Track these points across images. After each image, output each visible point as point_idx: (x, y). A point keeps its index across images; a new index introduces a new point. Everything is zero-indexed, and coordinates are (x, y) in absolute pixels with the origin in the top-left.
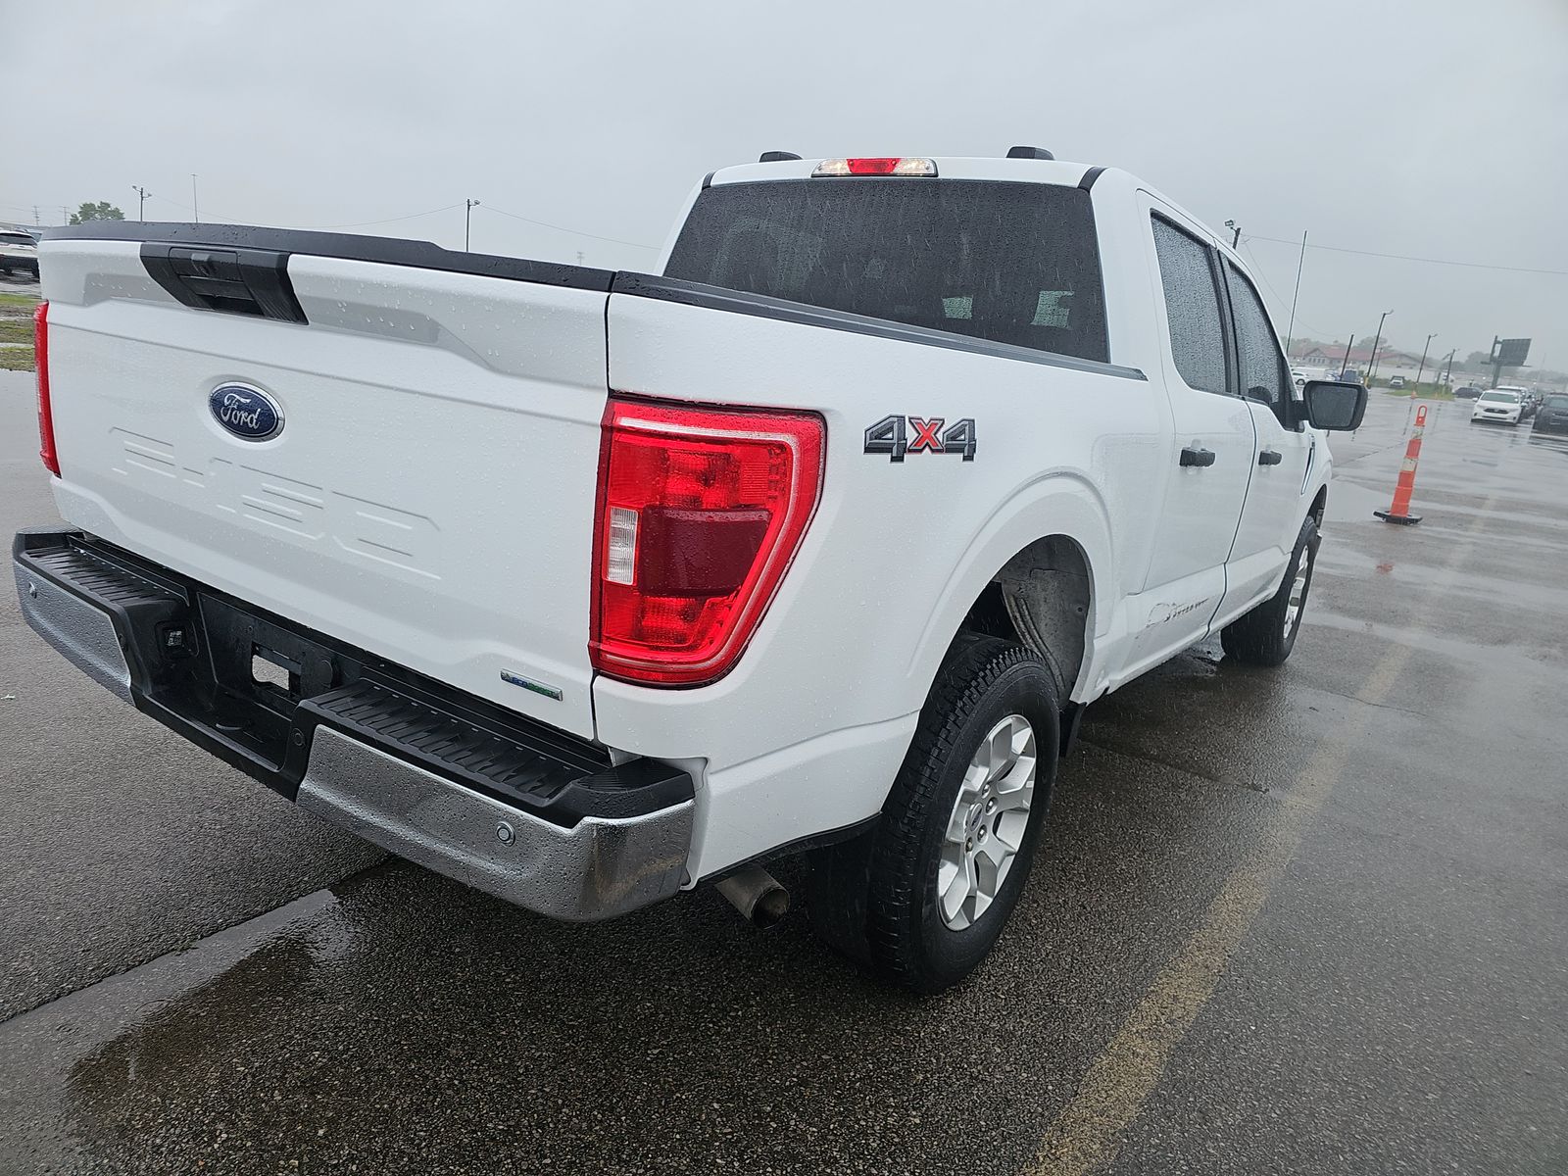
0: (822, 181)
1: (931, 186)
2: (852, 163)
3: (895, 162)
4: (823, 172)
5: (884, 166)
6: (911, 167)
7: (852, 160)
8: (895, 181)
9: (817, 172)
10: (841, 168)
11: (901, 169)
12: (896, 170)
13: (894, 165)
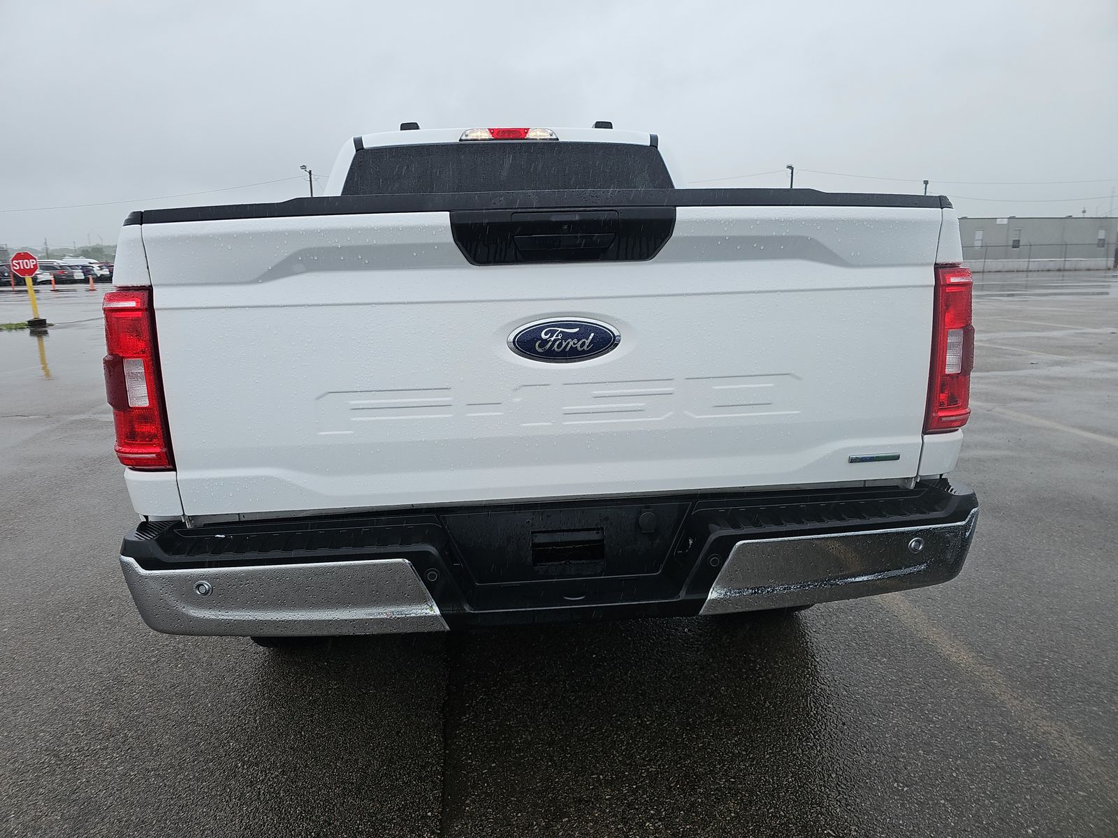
0: (468, 144)
1: (553, 147)
2: (492, 131)
3: (526, 131)
4: (469, 138)
5: (521, 133)
6: (535, 134)
7: (493, 129)
8: (528, 143)
9: (464, 138)
10: (487, 135)
11: (531, 135)
12: (527, 136)
13: (526, 133)
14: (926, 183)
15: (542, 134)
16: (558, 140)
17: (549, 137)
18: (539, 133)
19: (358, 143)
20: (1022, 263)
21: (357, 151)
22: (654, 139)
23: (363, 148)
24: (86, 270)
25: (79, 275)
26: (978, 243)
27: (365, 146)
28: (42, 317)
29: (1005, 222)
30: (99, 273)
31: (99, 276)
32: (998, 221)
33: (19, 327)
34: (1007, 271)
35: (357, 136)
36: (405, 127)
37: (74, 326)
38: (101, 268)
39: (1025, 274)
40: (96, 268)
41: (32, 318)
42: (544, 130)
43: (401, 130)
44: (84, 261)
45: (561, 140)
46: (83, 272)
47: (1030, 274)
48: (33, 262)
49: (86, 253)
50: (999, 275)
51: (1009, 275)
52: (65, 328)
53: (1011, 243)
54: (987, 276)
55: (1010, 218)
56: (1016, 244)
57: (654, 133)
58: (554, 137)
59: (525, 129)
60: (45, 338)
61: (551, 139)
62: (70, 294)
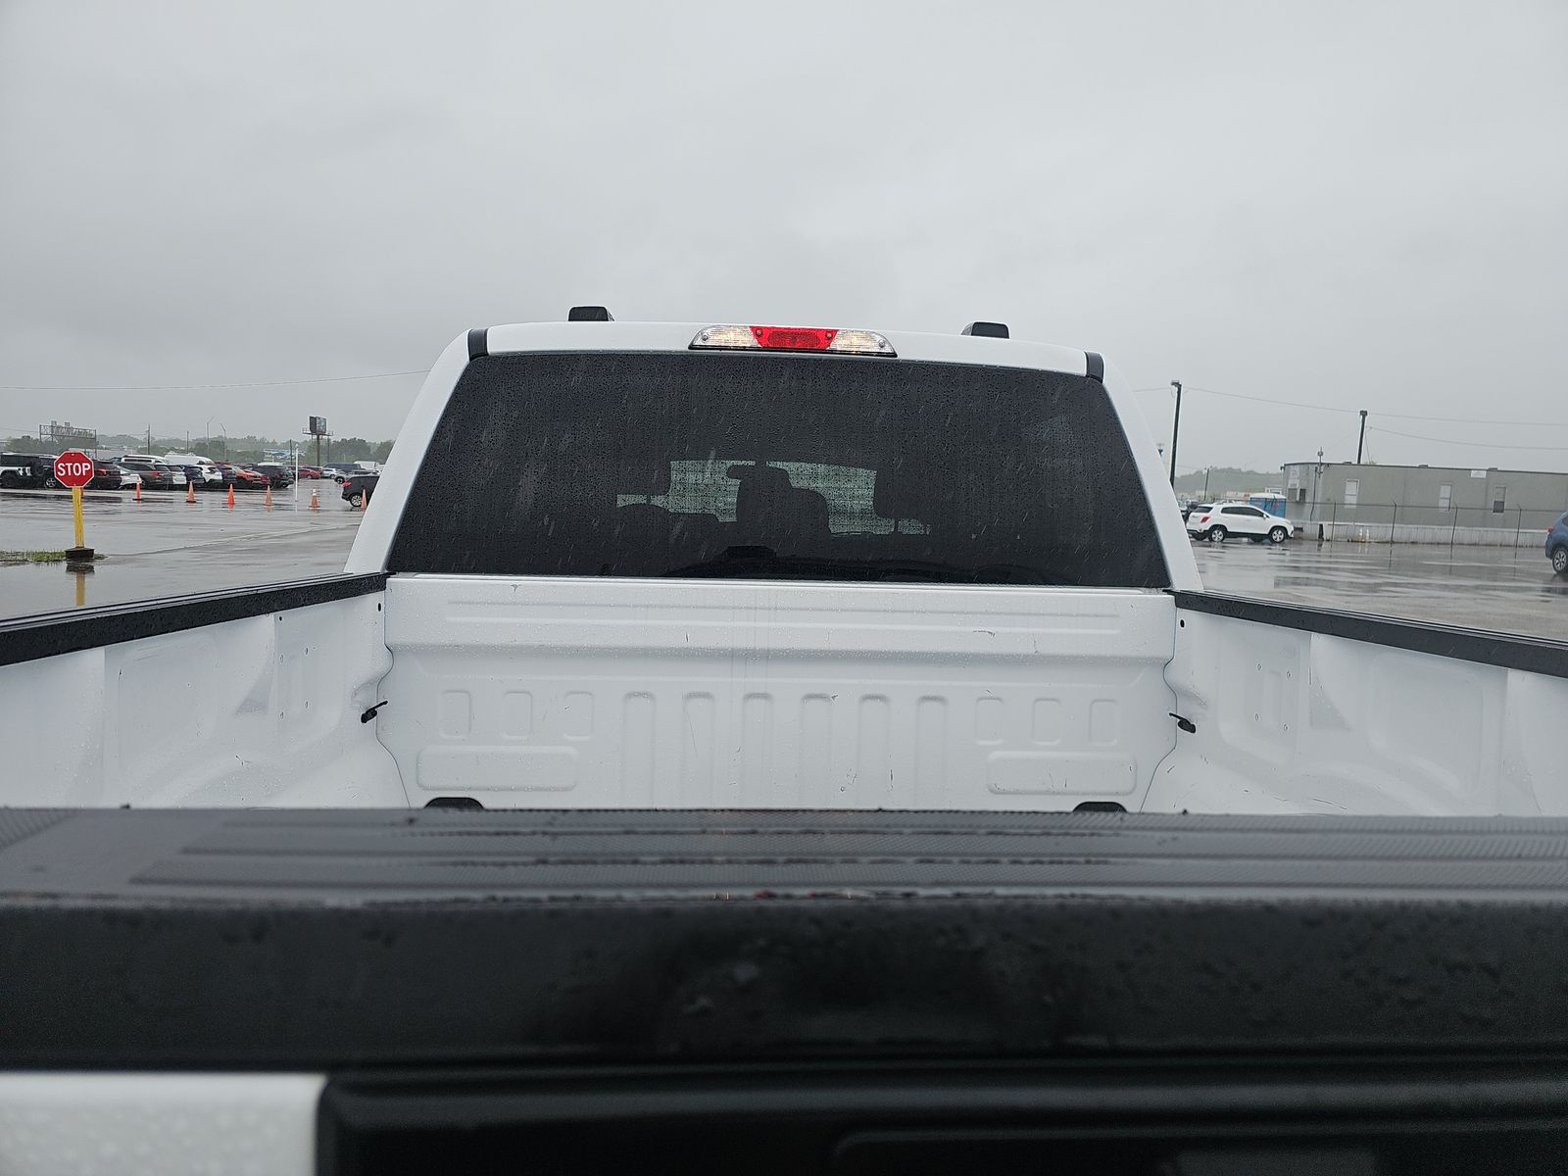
0: (708, 357)
1: (884, 370)
3: (831, 334)
5: (818, 339)
6: (850, 341)
8: (832, 361)
9: (699, 342)
10: (748, 340)
11: (838, 344)
12: (833, 346)
13: (830, 339)
14: (1364, 414)
15: (863, 342)
16: (896, 356)
17: (877, 349)
18: (855, 341)
19: (477, 343)
20: (1508, 535)
21: (471, 359)
22: (1095, 364)
23: (487, 354)
24: (191, 472)
25: (180, 478)
26: (1444, 503)
27: (490, 350)
28: (87, 546)
29: (1483, 474)
30: (208, 477)
31: (207, 481)
32: (1473, 474)
33: (52, 558)
34: (1486, 545)
35: (478, 328)
36: (578, 314)
37: (131, 561)
38: (212, 471)
39: (1510, 552)
40: (205, 469)
41: (72, 546)
42: (869, 336)
43: (570, 320)
44: (192, 460)
45: (901, 356)
46: (186, 475)
47: (1520, 551)
48: (86, 467)
49: (200, 448)
50: (1473, 552)
51: (1489, 552)
52: (119, 563)
53: (1492, 505)
54: (1457, 551)
55: (1489, 470)
56: (1499, 507)
57: (1092, 351)
58: (887, 350)
59: (828, 331)
60: (88, 579)
61: (880, 354)
62: (157, 507)
